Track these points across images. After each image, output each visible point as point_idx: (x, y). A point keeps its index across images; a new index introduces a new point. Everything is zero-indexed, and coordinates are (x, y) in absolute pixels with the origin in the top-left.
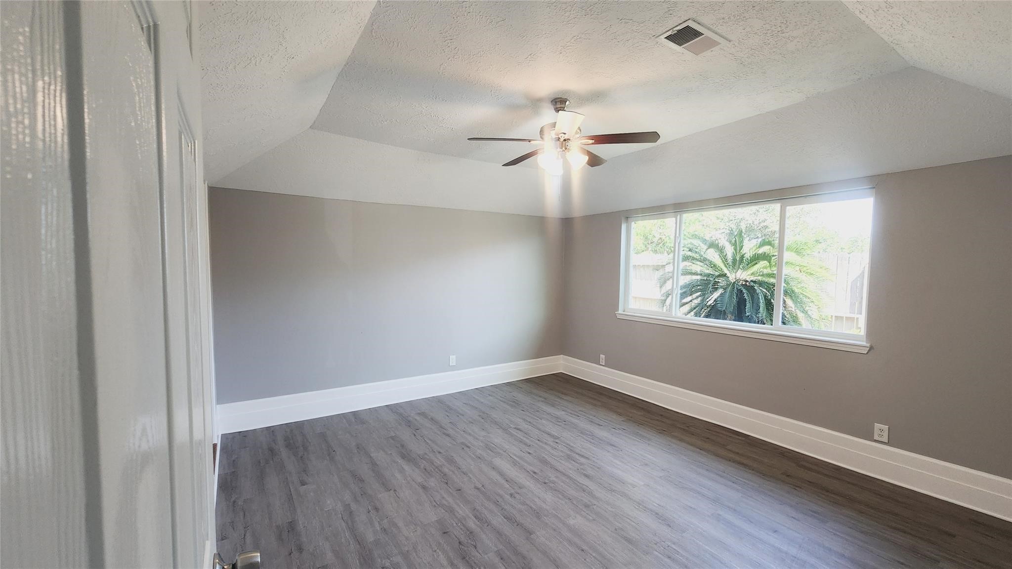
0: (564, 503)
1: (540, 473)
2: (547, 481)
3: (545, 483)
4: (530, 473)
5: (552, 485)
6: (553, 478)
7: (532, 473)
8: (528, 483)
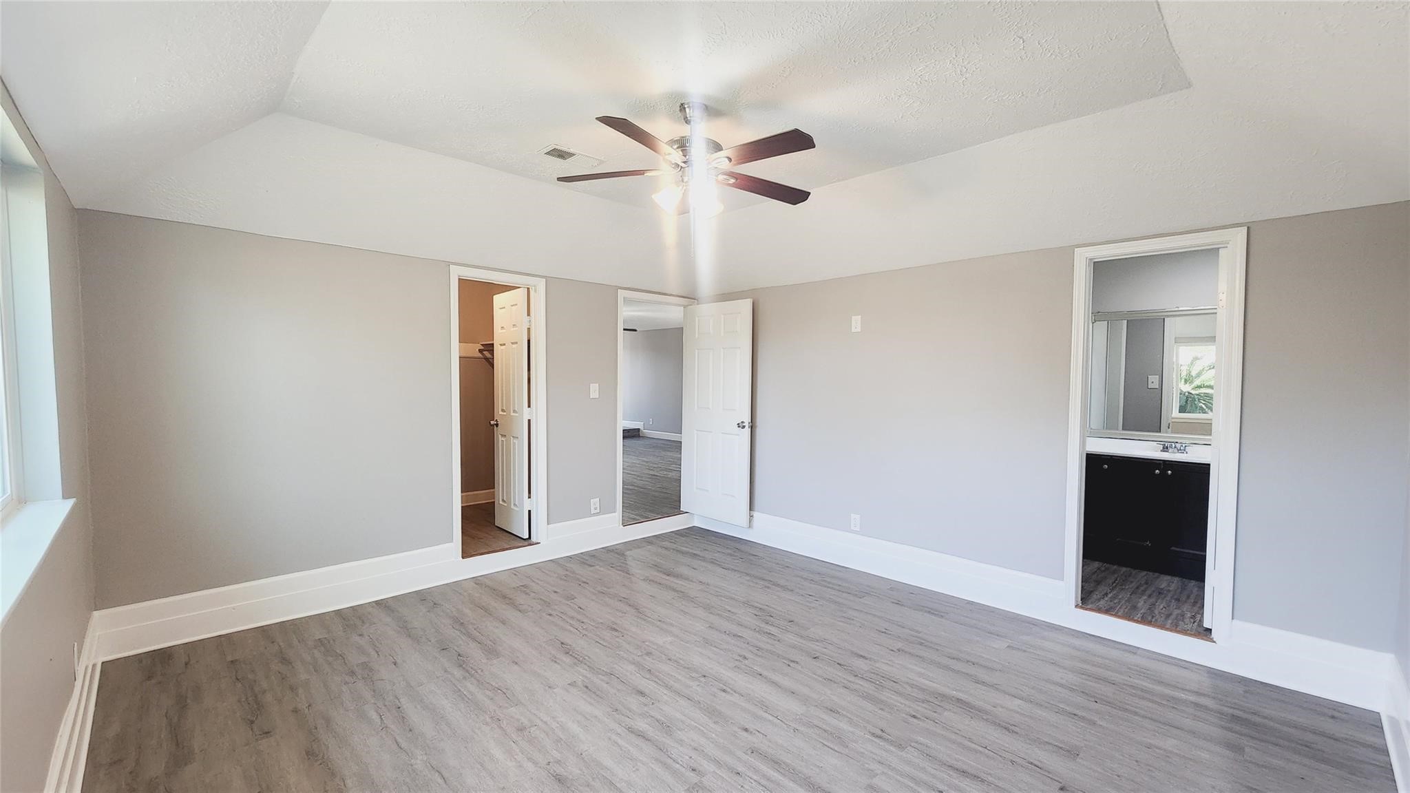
0: (677, 655)
1: (716, 690)
2: (702, 679)
3: (705, 676)
4: (731, 689)
5: (694, 675)
6: (694, 684)
7: (729, 690)
8: (727, 674)
